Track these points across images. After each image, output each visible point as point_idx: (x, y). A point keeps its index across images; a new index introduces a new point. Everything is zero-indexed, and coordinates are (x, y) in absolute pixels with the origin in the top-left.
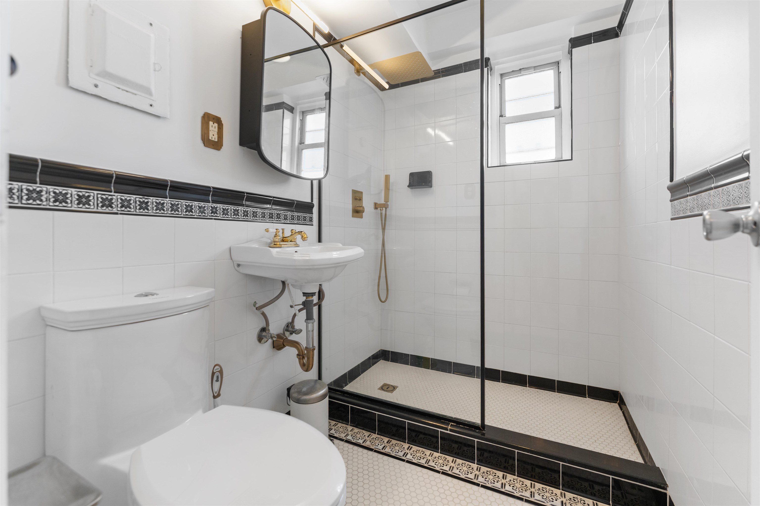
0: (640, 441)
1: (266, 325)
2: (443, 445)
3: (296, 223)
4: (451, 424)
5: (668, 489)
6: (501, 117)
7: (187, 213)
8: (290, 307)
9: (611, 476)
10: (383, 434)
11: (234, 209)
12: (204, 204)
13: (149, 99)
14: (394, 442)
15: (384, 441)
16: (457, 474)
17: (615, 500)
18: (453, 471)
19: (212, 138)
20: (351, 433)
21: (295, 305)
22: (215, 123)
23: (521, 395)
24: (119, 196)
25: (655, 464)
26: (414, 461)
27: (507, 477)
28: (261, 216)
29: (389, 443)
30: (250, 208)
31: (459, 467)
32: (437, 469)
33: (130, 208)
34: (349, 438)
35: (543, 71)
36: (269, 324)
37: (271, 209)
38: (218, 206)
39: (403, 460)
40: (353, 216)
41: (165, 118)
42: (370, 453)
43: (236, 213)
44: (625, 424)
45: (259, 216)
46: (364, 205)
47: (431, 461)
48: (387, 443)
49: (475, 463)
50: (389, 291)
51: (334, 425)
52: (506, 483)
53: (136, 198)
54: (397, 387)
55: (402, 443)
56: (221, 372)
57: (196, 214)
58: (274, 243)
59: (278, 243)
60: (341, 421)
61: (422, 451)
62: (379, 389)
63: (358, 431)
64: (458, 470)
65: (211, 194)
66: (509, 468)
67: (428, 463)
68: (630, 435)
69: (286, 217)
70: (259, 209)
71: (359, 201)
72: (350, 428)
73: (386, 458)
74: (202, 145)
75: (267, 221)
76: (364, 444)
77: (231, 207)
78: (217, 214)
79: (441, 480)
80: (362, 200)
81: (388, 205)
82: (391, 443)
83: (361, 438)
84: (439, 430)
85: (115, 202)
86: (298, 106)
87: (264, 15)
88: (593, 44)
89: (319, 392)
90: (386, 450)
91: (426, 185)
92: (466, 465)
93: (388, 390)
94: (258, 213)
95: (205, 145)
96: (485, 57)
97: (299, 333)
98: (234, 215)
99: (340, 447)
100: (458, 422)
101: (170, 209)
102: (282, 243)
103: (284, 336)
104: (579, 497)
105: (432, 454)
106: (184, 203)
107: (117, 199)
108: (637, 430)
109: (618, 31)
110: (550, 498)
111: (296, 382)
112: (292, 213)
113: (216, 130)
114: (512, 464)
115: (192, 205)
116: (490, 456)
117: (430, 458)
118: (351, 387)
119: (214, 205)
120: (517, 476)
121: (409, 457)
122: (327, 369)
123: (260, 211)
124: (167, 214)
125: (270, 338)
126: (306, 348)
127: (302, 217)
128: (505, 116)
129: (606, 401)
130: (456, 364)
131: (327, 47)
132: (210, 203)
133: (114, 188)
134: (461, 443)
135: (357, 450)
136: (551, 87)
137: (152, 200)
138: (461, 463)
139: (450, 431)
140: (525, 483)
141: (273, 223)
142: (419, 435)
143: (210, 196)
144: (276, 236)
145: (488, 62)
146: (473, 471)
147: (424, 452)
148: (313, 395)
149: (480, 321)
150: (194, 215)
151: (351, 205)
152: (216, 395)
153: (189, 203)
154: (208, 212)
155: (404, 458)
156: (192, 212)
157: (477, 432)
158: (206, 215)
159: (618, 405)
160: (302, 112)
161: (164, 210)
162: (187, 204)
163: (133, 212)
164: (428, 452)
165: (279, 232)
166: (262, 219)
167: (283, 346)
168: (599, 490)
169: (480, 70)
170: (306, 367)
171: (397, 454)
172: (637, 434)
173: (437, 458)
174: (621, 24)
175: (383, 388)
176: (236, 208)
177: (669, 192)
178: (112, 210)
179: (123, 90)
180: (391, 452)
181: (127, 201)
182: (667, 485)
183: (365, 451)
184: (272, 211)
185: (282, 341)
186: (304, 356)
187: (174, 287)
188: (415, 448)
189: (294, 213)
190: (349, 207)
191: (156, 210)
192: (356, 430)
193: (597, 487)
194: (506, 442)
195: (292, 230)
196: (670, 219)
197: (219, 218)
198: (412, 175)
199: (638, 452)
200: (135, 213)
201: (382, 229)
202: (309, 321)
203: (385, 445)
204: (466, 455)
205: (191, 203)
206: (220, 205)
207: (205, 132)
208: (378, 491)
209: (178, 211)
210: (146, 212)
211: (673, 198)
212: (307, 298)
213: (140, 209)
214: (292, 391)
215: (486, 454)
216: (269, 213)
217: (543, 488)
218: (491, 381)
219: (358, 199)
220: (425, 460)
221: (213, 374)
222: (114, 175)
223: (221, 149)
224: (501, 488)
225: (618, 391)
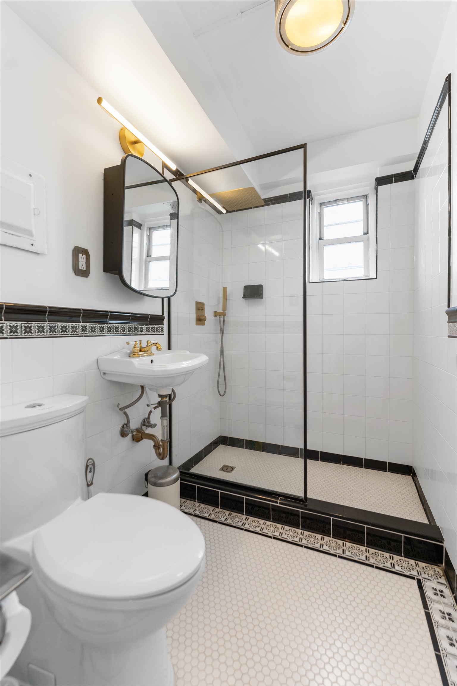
0: (426, 506)
1: (127, 422)
2: (273, 515)
3: (150, 334)
4: (280, 498)
5: (444, 542)
6: (320, 240)
7: (63, 333)
8: (147, 406)
9: (403, 535)
10: (225, 508)
11: (100, 327)
12: (76, 324)
13: (31, 239)
14: (234, 514)
15: (226, 514)
16: (285, 538)
17: (406, 553)
18: (282, 536)
19: (81, 268)
20: (198, 508)
21: (151, 405)
22: (83, 255)
23: (336, 471)
24: (8, 323)
25: (436, 523)
26: (251, 529)
27: (325, 539)
28: (122, 330)
29: (230, 515)
30: (113, 325)
31: (287, 532)
32: (270, 535)
33: (17, 333)
34: (197, 512)
35: (355, 202)
36: (129, 421)
37: (130, 324)
38: (87, 325)
39: (242, 529)
40: (197, 324)
41: (43, 254)
42: (215, 524)
43: (102, 329)
44: (416, 492)
45: (120, 331)
46: (205, 314)
47: (265, 529)
48: (229, 515)
49: (299, 529)
50: (227, 386)
51: (183, 503)
52: (324, 543)
53: (22, 324)
54: (235, 468)
55: (241, 515)
56: (94, 464)
57: (69, 334)
58: (133, 353)
59: (137, 354)
60: (189, 499)
61: (257, 521)
62: (219, 470)
63: (204, 506)
64: (286, 535)
65: (81, 315)
66: (326, 531)
67: (262, 531)
68: (420, 501)
69: (142, 330)
70: (120, 325)
71: (201, 311)
72: (197, 504)
73: (228, 528)
74: (73, 274)
75: (127, 334)
76: (209, 518)
77: (97, 325)
78: (86, 331)
79: (273, 544)
80: (204, 310)
81: (226, 313)
82: (232, 516)
83: (207, 512)
84: (271, 503)
85: (5, 329)
86: (145, 223)
87: (124, 162)
88: (394, 184)
89: (173, 476)
90: (228, 521)
91: (258, 297)
92: (292, 531)
93: (227, 470)
94: (119, 328)
95: (75, 274)
96: (307, 189)
97: (154, 427)
98: (100, 332)
99: (198, 523)
100: (286, 497)
101: (49, 331)
102: (139, 353)
103: (141, 430)
104: (379, 552)
105: (265, 523)
106: (60, 325)
107: (7, 326)
108: (424, 497)
109: (414, 174)
110: (357, 554)
111: (152, 468)
112: (146, 326)
113: (85, 260)
114: (329, 528)
115: (66, 326)
116: (312, 522)
117: (263, 526)
118: (196, 470)
119: (84, 324)
120: (332, 538)
121: (247, 526)
122: (176, 455)
123: (121, 326)
124: (46, 335)
125: (131, 432)
126: (162, 440)
127: (155, 328)
128: (323, 239)
129: (402, 474)
130: (283, 447)
131: (174, 181)
132: (80, 323)
133: (4, 317)
134: (288, 513)
135: (204, 523)
136: (360, 215)
137: (34, 324)
138: (288, 529)
139: (279, 504)
140: (338, 543)
141: (131, 335)
142: (254, 508)
143: (81, 317)
144: (135, 347)
145: (310, 194)
146: (298, 536)
147: (259, 522)
148: (167, 478)
149: (303, 411)
150: (68, 335)
151: (195, 315)
152: (89, 483)
153: (64, 324)
154: (79, 330)
155: (242, 527)
156: (67, 332)
157: (301, 504)
158: (78, 333)
159: (411, 477)
160: (149, 229)
161: (44, 332)
162: (62, 325)
163: (20, 336)
164: (262, 522)
165: (137, 343)
166: (122, 333)
167: (141, 439)
168: (394, 546)
169: (303, 200)
170: (161, 456)
171: (237, 524)
172: (424, 500)
173: (269, 526)
174: (416, 169)
175: (223, 469)
176: (102, 325)
177: (447, 315)
178: (3, 336)
179: (9, 234)
180: (232, 523)
181: (15, 327)
182: (443, 539)
183: (211, 523)
184: (131, 325)
185: (141, 434)
186: (160, 447)
187: (53, 396)
188: (251, 518)
189: (148, 326)
190: (193, 316)
191: (38, 332)
192: (202, 506)
193: (393, 544)
194: (323, 511)
195: (148, 341)
196: (447, 336)
197: (88, 335)
198: (246, 287)
199: (424, 515)
200: (21, 336)
201: (221, 333)
202: (164, 418)
203: (227, 517)
204: (292, 523)
205: (65, 324)
206: (89, 324)
207: (76, 263)
208: (223, 555)
209: (56, 332)
210: (30, 335)
211: (449, 321)
212: (162, 399)
213: (25, 333)
214: (149, 476)
215: (308, 521)
216: (128, 327)
217: (352, 546)
218: (312, 460)
219: (201, 309)
220: (260, 528)
221: (87, 466)
222: (4, 306)
223: (89, 276)
224: (320, 548)
225: (412, 466)
